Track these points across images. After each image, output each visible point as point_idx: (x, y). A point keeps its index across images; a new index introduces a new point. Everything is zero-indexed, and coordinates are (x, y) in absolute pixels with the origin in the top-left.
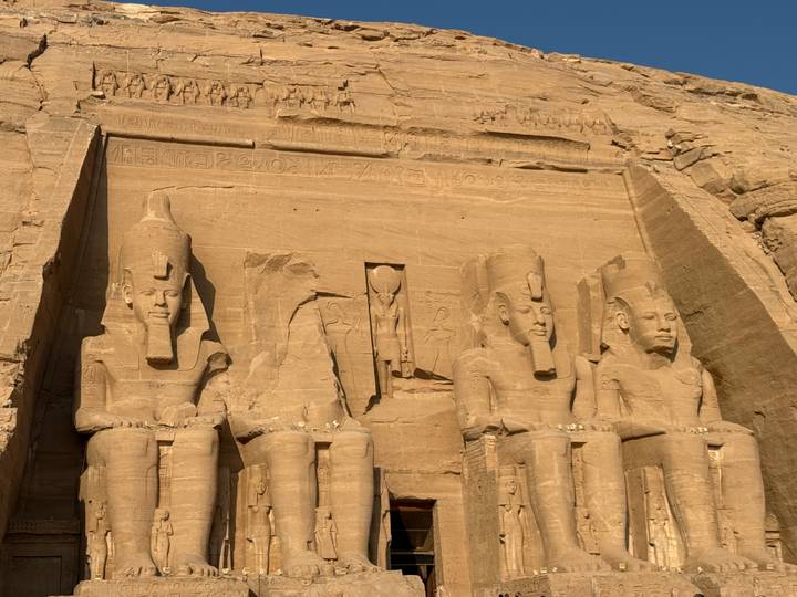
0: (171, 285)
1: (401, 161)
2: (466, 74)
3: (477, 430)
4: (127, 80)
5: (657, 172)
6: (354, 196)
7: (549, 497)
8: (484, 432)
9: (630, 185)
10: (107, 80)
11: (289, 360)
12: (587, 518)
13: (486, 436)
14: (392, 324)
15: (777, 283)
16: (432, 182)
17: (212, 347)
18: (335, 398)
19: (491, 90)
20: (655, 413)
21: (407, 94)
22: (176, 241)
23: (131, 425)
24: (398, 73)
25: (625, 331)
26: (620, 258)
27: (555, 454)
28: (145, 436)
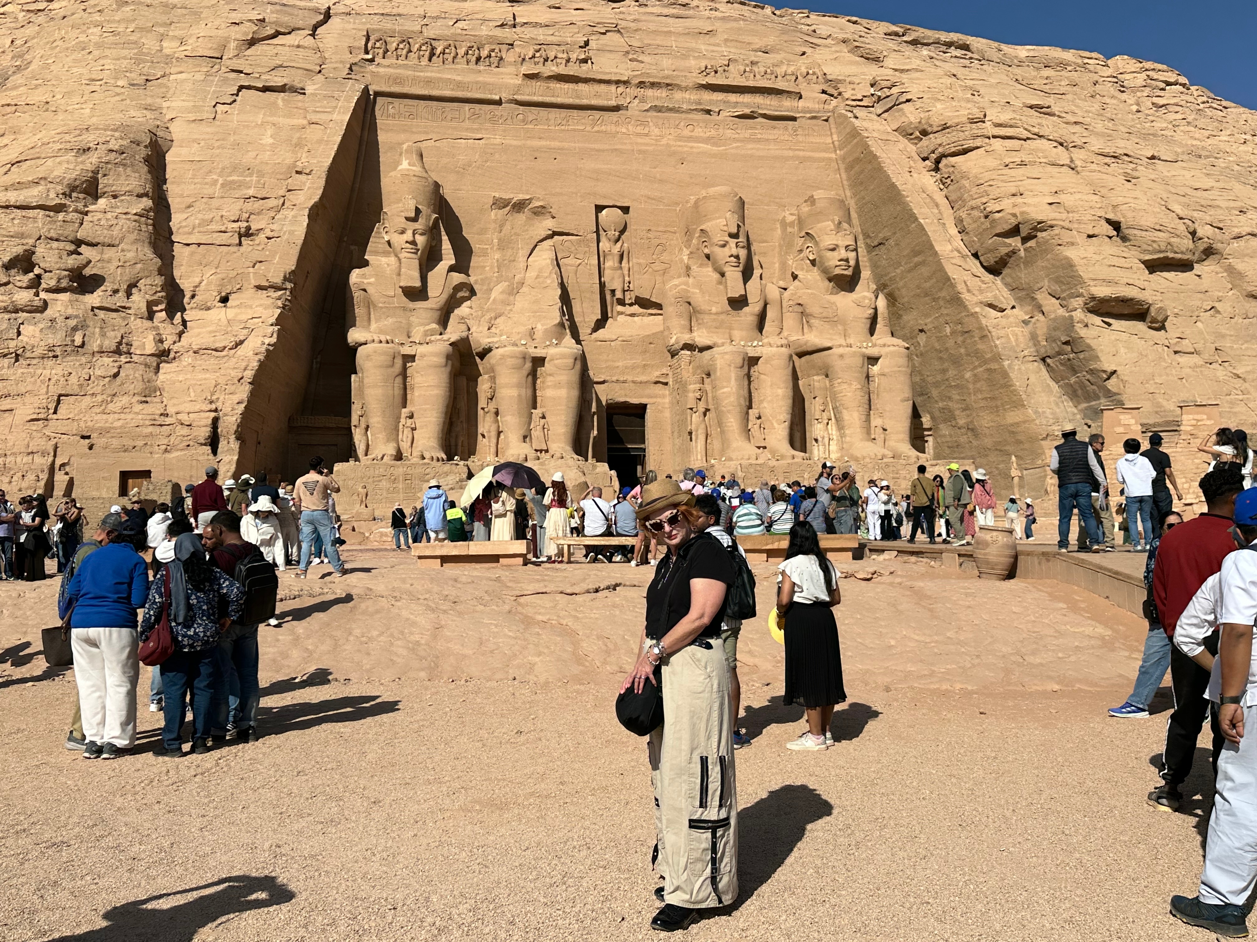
0: (420, 225)
1: (629, 113)
2: (696, 31)
3: (677, 347)
4: (395, 45)
5: (856, 117)
6: (587, 145)
7: (726, 402)
8: (682, 349)
9: (833, 130)
10: (378, 45)
11: (524, 289)
12: (759, 418)
13: (682, 352)
14: (617, 258)
15: (945, 216)
16: (656, 131)
17: (457, 278)
18: (558, 320)
19: (718, 45)
20: (831, 331)
21: (642, 49)
22: (425, 186)
23: (381, 342)
24: (636, 30)
25: (813, 262)
26: (812, 196)
27: (733, 365)
28: (392, 351)
